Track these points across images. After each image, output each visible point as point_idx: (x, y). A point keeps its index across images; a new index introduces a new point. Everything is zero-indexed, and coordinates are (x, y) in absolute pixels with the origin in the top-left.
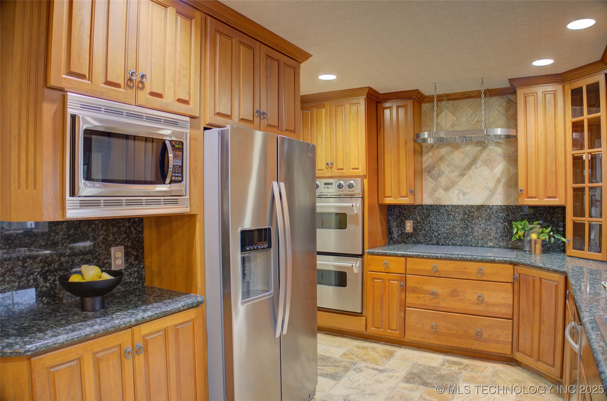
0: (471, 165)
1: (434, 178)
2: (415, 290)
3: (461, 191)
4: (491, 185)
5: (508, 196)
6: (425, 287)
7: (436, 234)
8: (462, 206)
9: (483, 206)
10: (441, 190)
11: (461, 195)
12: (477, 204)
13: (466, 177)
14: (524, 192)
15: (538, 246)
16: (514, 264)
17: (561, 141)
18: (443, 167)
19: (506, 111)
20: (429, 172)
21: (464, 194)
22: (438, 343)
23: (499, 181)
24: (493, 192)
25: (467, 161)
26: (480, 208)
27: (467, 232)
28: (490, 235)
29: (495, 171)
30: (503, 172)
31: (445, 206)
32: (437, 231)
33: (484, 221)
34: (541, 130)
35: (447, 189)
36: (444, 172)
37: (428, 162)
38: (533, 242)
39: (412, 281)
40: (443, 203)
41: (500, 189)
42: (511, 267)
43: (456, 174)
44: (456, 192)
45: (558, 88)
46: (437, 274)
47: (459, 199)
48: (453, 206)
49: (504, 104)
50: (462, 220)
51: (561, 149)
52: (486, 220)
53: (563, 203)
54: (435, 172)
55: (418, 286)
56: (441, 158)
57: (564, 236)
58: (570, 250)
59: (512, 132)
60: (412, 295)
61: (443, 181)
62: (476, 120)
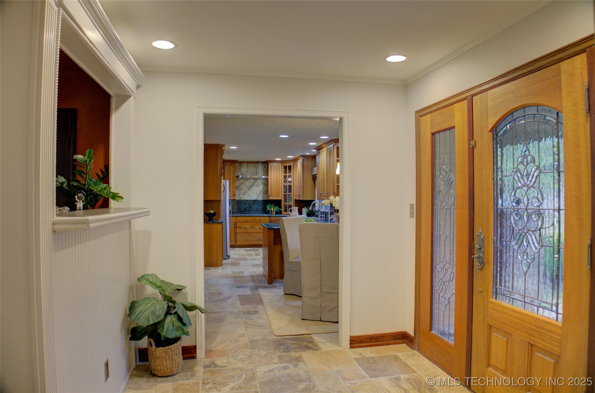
0: (252, 186)
1: (239, 190)
2: (240, 227)
3: (248, 195)
4: (258, 193)
5: (264, 197)
6: (243, 226)
7: (240, 210)
8: (249, 200)
9: (256, 200)
10: (242, 195)
11: (248, 196)
12: (254, 199)
13: (250, 190)
14: (270, 196)
15: (274, 212)
16: (269, 216)
17: (281, 180)
18: (242, 186)
19: (264, 169)
20: (237, 188)
21: (250, 196)
22: (248, 244)
23: (261, 192)
24: (259, 195)
25: (250, 185)
26: (255, 201)
27: (251, 209)
28: (258, 210)
29: (260, 188)
30: (262, 189)
31: (243, 200)
32: (240, 209)
33: (256, 205)
34: (275, 177)
35: (244, 194)
36: (243, 188)
37: (237, 185)
38: (273, 211)
39: (238, 225)
40: (243, 199)
41: (261, 195)
42: (269, 217)
43: (247, 189)
44: (247, 195)
45: (280, 165)
46: (247, 222)
47: (248, 198)
48: (246, 200)
49: (263, 166)
50: (249, 205)
51: (280, 182)
52: (257, 204)
53: (281, 199)
54: (239, 188)
55: (241, 226)
56: (242, 183)
57: (281, 208)
58: (283, 213)
59: (267, 177)
60: (239, 229)
61: (242, 191)
62: (254, 171)
